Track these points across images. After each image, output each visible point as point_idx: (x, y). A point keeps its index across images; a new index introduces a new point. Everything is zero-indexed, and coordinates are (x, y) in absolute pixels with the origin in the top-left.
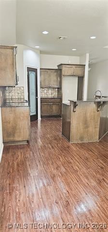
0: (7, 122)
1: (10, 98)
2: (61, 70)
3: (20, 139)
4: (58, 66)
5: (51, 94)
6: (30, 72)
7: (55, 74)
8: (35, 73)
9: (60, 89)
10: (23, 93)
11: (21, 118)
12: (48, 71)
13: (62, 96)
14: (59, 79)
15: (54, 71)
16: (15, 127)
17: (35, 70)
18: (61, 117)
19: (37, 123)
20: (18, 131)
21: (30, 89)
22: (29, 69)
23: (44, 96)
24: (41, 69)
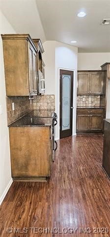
0: (17, 149)
1: (38, 108)
2: (105, 71)
3: (36, 174)
4: (102, 67)
5: (91, 103)
6: (63, 76)
7: (98, 77)
8: (70, 77)
9: (103, 96)
10: (54, 102)
11: (38, 143)
12: (89, 73)
13: (105, 106)
14: (102, 84)
15: (96, 73)
16: (29, 156)
17: (71, 73)
18: (103, 133)
19: (71, 140)
20: (33, 162)
21: (63, 97)
22: (63, 72)
23: (82, 105)
24: (78, 71)
